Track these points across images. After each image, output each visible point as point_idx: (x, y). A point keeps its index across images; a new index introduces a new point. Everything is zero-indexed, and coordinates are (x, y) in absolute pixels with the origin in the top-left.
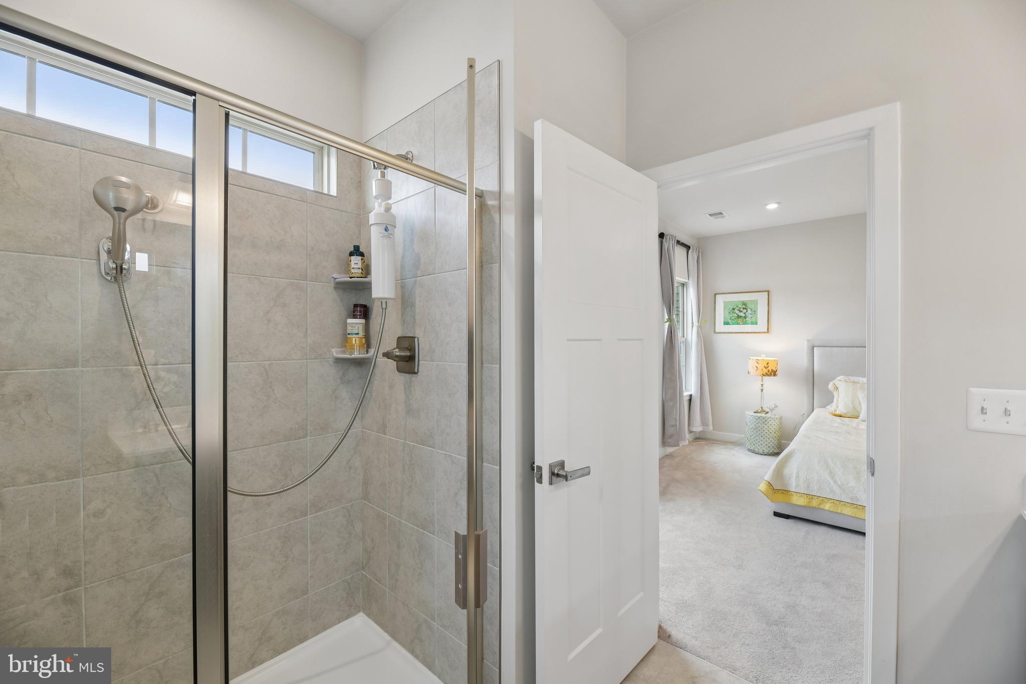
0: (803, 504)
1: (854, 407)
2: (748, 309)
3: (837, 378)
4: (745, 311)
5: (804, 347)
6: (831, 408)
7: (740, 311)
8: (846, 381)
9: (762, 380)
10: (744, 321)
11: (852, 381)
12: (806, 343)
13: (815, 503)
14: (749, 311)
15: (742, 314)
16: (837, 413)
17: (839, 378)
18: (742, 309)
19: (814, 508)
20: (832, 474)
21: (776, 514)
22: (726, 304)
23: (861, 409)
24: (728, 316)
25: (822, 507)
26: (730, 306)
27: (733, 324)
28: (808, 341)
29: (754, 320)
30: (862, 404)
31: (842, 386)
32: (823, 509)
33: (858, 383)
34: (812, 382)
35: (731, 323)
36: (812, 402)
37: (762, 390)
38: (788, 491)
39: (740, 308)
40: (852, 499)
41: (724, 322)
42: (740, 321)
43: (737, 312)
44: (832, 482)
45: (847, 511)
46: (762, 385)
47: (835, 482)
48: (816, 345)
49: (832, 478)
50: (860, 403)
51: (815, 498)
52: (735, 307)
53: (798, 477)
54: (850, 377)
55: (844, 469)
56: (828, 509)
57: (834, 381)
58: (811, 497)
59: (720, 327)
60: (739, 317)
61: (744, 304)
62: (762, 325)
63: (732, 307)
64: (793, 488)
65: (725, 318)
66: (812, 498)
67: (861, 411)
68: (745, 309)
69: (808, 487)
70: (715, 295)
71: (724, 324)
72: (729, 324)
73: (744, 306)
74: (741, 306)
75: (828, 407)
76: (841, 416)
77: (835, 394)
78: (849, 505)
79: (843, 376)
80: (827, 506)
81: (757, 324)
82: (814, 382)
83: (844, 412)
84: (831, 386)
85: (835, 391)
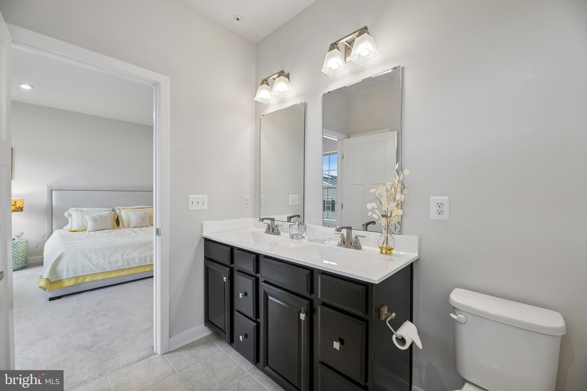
0: (72, 284)
1: (83, 225)
3: (70, 210)
5: (45, 190)
6: (68, 227)
8: (76, 211)
11: (80, 210)
12: (46, 188)
13: (80, 281)
16: (73, 229)
17: (71, 209)
19: (80, 284)
20: (90, 260)
21: (51, 299)
23: (88, 225)
25: (85, 281)
28: (48, 186)
30: (88, 222)
31: (73, 214)
32: (86, 282)
33: (83, 211)
34: (51, 212)
36: (51, 227)
38: (60, 281)
40: (102, 270)
44: (90, 265)
45: (100, 277)
47: (92, 264)
48: (54, 188)
49: (90, 262)
50: (87, 221)
51: (80, 277)
53: (68, 269)
54: (78, 208)
55: (97, 255)
56: (88, 281)
57: (68, 211)
58: (76, 278)
64: (64, 277)
66: (78, 278)
67: (88, 227)
69: (75, 272)
75: (64, 228)
76: (75, 231)
77: (69, 219)
78: (100, 274)
79: (73, 208)
80: (88, 280)
82: (52, 213)
83: (77, 228)
84: (66, 214)
85: (69, 217)
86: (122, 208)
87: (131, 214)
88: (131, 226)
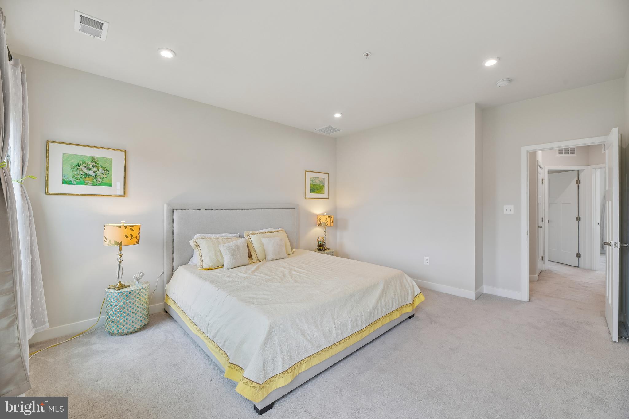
1: (217, 259)
2: (100, 167)
4: (95, 169)
5: (165, 210)
7: (89, 169)
8: (204, 239)
9: (121, 250)
10: (94, 181)
11: (207, 237)
12: (165, 206)
14: (101, 170)
15: (91, 173)
16: (205, 267)
17: (197, 236)
18: (91, 167)
22: (66, 158)
23: (224, 259)
24: (70, 174)
26: (73, 161)
27: (78, 184)
28: (168, 204)
29: (105, 181)
30: (224, 255)
31: (203, 244)
35: (75, 183)
37: (120, 262)
39: (89, 165)
41: (63, 180)
42: (87, 180)
43: (84, 169)
46: (120, 256)
48: (175, 207)
50: (222, 253)
52: (81, 163)
57: (194, 239)
59: (56, 185)
60: (86, 175)
61: (94, 160)
62: (118, 187)
63: (77, 163)
65: (64, 176)
67: (224, 261)
68: (96, 166)
70: (48, 142)
71: (63, 183)
72: (72, 184)
73: (94, 164)
74: (90, 163)
75: (189, 263)
76: (208, 269)
77: (197, 251)
81: (111, 186)
82: (173, 243)
83: (211, 265)
84: (192, 243)
85: (197, 248)
86: (251, 232)
87: (265, 241)
88: (269, 257)
